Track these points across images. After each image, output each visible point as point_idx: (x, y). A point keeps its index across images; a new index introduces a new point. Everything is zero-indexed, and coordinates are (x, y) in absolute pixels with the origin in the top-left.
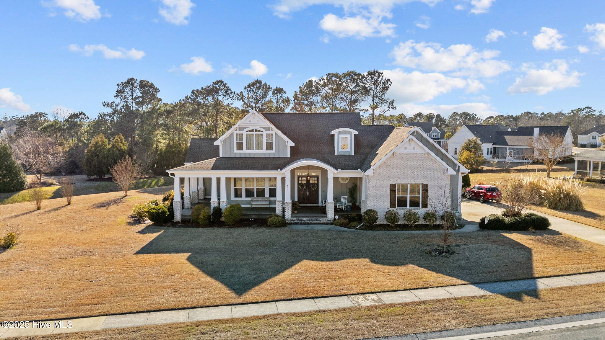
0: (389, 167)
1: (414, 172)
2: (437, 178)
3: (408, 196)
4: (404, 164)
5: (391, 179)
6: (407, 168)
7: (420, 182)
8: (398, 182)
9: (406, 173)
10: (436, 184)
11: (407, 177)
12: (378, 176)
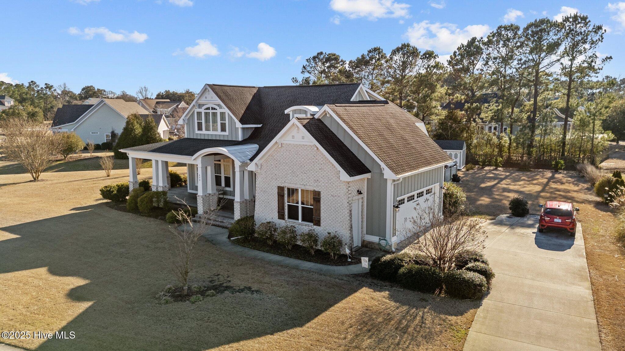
0: (276, 162)
1: (303, 172)
2: (332, 184)
3: (300, 205)
4: (293, 159)
5: (278, 179)
6: (295, 165)
7: (311, 187)
8: (288, 184)
9: (295, 172)
10: (330, 192)
11: (297, 178)
12: (265, 173)
